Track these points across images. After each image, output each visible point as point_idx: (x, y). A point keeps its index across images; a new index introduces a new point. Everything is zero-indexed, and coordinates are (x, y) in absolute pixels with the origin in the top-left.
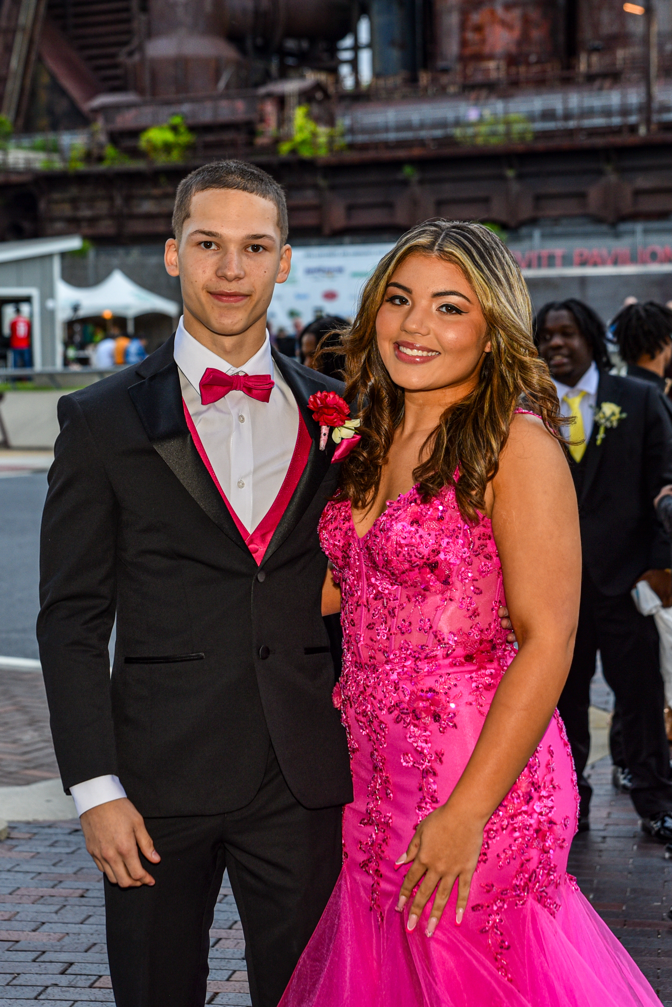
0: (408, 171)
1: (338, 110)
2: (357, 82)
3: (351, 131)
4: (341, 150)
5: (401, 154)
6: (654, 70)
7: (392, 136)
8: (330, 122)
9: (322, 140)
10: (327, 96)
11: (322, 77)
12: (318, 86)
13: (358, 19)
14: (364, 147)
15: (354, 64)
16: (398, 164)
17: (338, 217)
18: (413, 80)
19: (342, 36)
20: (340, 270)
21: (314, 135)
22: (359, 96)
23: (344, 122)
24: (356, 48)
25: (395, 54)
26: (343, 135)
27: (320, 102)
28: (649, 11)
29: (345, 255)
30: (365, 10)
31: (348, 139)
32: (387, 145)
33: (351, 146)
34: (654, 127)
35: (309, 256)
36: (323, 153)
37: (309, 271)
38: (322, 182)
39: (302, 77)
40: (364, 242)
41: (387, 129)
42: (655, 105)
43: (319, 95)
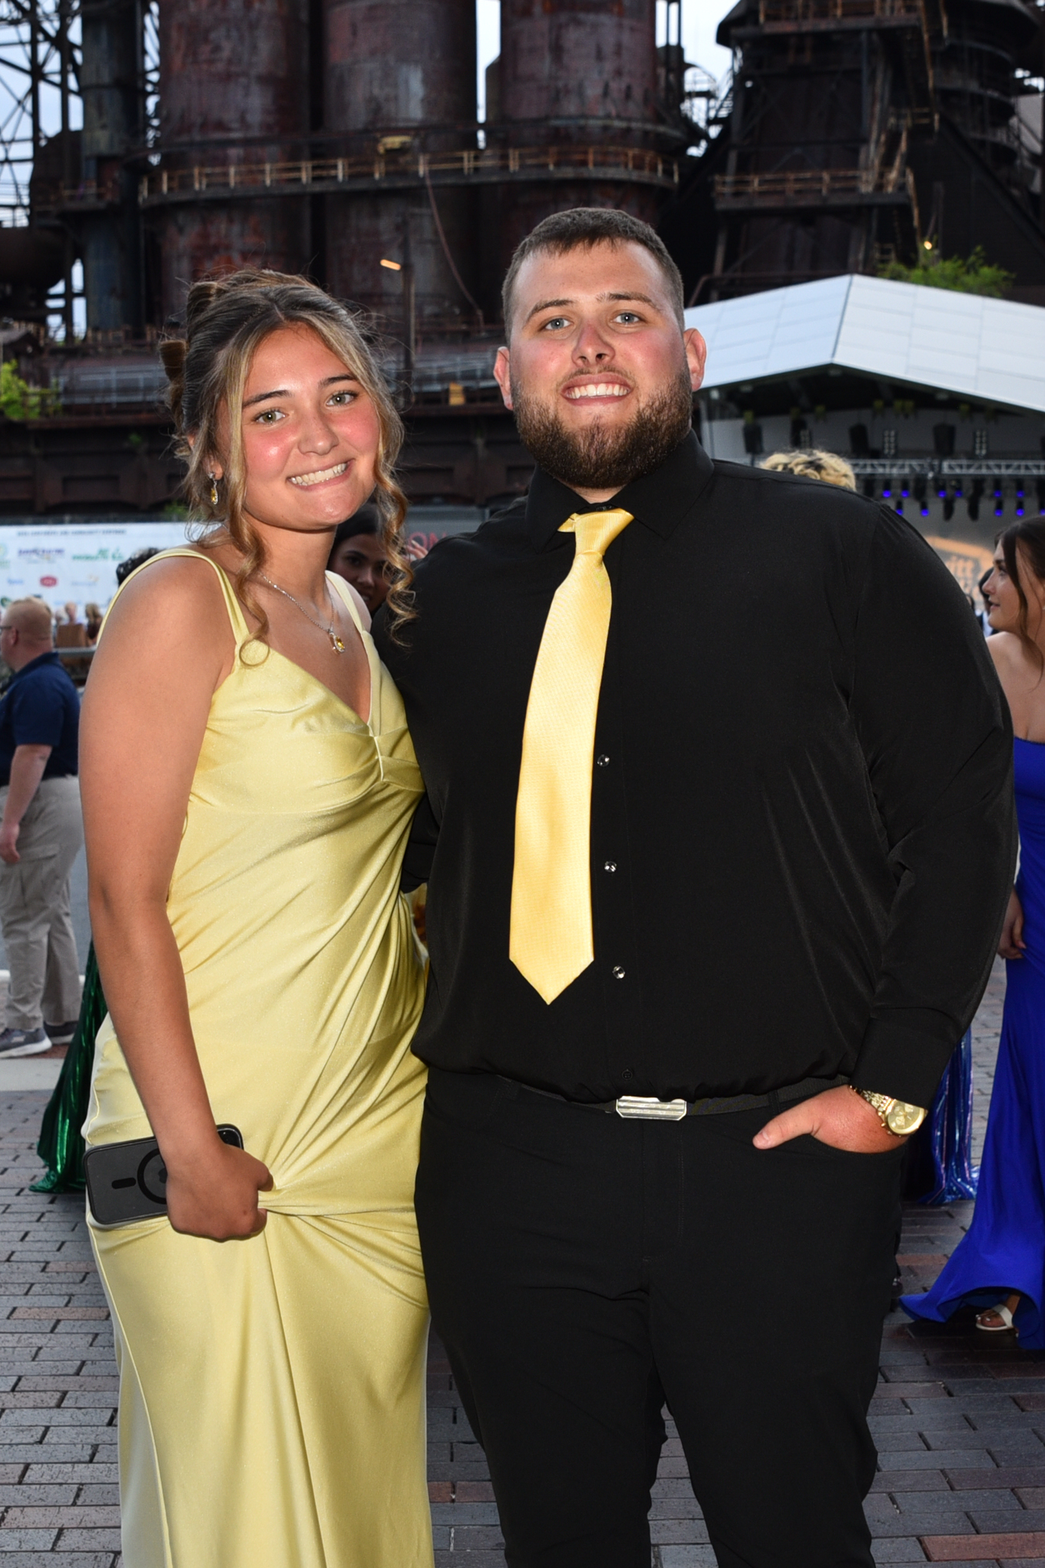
0: (134, 438)
1: (51, 366)
2: (70, 334)
3: (68, 391)
4: (55, 412)
5: (127, 419)
6: (413, 336)
7: (114, 398)
8: (43, 381)
9: (34, 400)
10: (39, 350)
11: (31, 327)
12: (28, 338)
13: (73, 263)
14: (84, 410)
15: (67, 314)
16: (124, 431)
17: (52, 490)
18: (137, 335)
19: (54, 283)
20: (60, 551)
21: (24, 394)
22: (73, 350)
23: (58, 381)
24: (69, 295)
25: (115, 304)
26: (58, 395)
27: (30, 356)
28: (406, 267)
29: (65, 533)
30: (79, 254)
31: (62, 401)
32: (109, 408)
33: (67, 409)
34: (413, 399)
35: (20, 534)
36: (34, 415)
37: (21, 552)
38: (34, 450)
39: (6, 327)
40: (87, 521)
41: (108, 391)
42: (414, 375)
43: (30, 349)
